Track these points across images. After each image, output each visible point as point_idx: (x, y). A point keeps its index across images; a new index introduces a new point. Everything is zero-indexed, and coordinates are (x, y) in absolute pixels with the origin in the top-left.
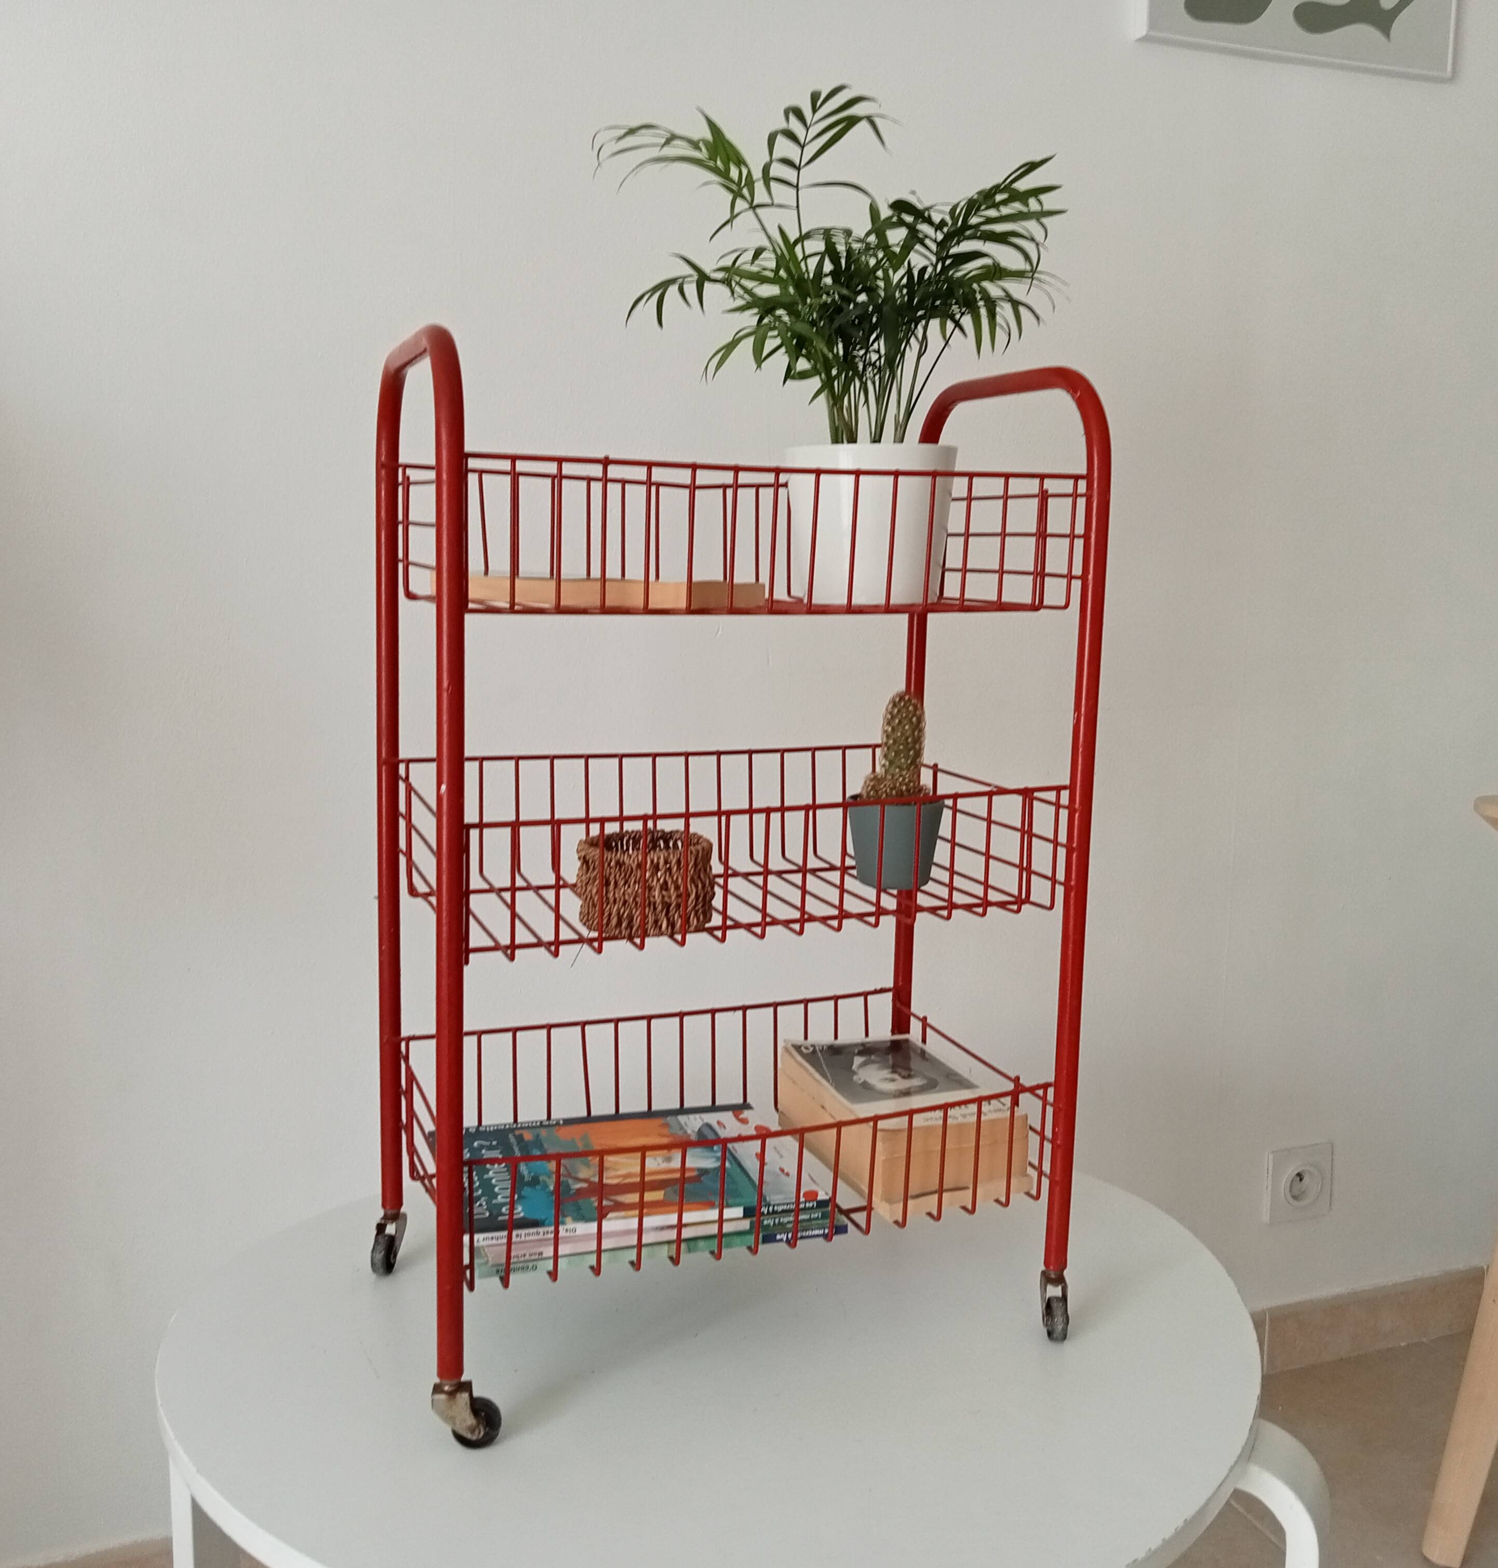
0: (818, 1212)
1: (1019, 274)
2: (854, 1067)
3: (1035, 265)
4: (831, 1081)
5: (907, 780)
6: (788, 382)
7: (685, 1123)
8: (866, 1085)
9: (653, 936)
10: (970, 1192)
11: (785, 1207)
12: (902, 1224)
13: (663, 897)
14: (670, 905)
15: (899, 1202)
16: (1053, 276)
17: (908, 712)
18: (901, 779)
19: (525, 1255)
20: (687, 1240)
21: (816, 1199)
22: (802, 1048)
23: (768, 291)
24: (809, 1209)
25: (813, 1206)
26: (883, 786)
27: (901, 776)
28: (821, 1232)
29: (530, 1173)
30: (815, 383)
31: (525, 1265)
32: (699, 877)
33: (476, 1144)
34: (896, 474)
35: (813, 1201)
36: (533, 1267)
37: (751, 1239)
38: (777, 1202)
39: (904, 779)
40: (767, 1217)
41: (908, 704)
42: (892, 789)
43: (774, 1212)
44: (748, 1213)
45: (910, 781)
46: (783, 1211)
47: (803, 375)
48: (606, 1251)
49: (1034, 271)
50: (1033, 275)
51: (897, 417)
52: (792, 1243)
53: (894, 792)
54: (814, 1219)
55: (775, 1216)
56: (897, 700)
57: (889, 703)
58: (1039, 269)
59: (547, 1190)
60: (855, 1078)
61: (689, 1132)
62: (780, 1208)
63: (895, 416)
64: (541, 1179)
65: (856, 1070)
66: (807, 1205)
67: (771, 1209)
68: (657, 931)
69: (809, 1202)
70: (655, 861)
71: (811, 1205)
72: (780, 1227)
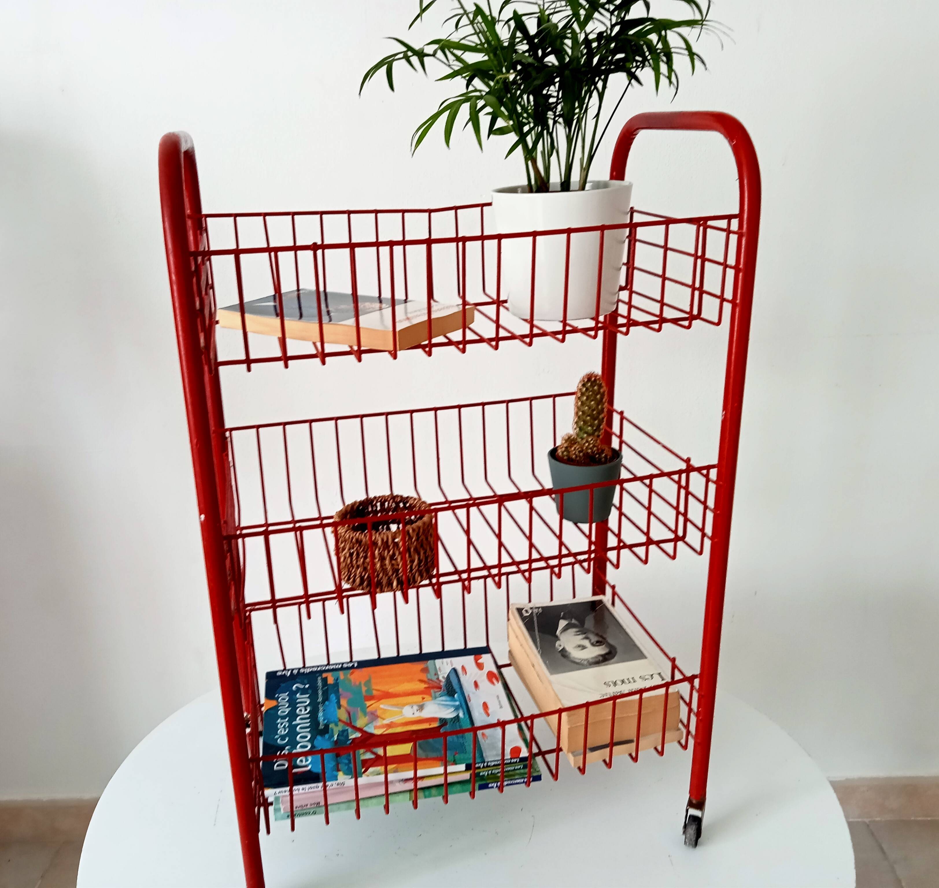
0: (521, 765)
1: (690, 23)
2: (558, 632)
3: (704, 14)
4: (539, 649)
5: (591, 446)
6: (491, 136)
7: (440, 668)
8: (564, 653)
9: (387, 591)
10: (634, 745)
11: (496, 763)
12: (582, 770)
13: (393, 565)
14: (398, 570)
15: (581, 755)
16: (720, 23)
17: (593, 391)
18: (587, 444)
19: (307, 805)
20: (423, 789)
21: (519, 757)
22: (523, 611)
23: (472, 58)
24: (513, 763)
25: (517, 761)
26: (573, 449)
27: (587, 442)
28: (522, 780)
29: (324, 720)
30: (513, 137)
31: (308, 811)
32: (422, 546)
33: (294, 687)
34: (569, 231)
35: (517, 758)
36: (313, 812)
37: (470, 787)
38: (489, 760)
39: (589, 445)
40: (483, 770)
41: (594, 384)
42: (580, 452)
43: (487, 766)
44: (468, 767)
45: (594, 446)
46: (494, 765)
47: (502, 131)
48: (363, 799)
49: (702, 20)
50: (702, 23)
51: (582, 160)
52: (501, 789)
53: (581, 454)
54: (517, 769)
55: (489, 769)
56: (586, 380)
57: (580, 382)
58: (706, 19)
59: (332, 740)
60: (557, 643)
61: (441, 678)
62: (493, 764)
63: (581, 159)
64: (330, 726)
65: (559, 635)
66: (512, 761)
67: (486, 764)
68: (390, 588)
69: (514, 758)
70: (385, 540)
71: (515, 760)
72: (492, 776)
